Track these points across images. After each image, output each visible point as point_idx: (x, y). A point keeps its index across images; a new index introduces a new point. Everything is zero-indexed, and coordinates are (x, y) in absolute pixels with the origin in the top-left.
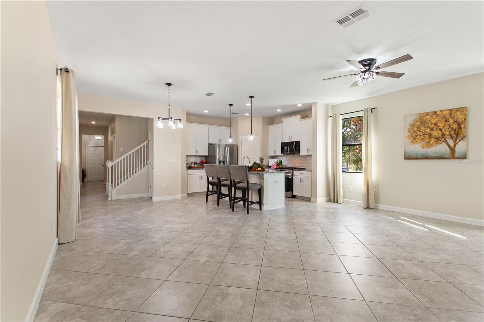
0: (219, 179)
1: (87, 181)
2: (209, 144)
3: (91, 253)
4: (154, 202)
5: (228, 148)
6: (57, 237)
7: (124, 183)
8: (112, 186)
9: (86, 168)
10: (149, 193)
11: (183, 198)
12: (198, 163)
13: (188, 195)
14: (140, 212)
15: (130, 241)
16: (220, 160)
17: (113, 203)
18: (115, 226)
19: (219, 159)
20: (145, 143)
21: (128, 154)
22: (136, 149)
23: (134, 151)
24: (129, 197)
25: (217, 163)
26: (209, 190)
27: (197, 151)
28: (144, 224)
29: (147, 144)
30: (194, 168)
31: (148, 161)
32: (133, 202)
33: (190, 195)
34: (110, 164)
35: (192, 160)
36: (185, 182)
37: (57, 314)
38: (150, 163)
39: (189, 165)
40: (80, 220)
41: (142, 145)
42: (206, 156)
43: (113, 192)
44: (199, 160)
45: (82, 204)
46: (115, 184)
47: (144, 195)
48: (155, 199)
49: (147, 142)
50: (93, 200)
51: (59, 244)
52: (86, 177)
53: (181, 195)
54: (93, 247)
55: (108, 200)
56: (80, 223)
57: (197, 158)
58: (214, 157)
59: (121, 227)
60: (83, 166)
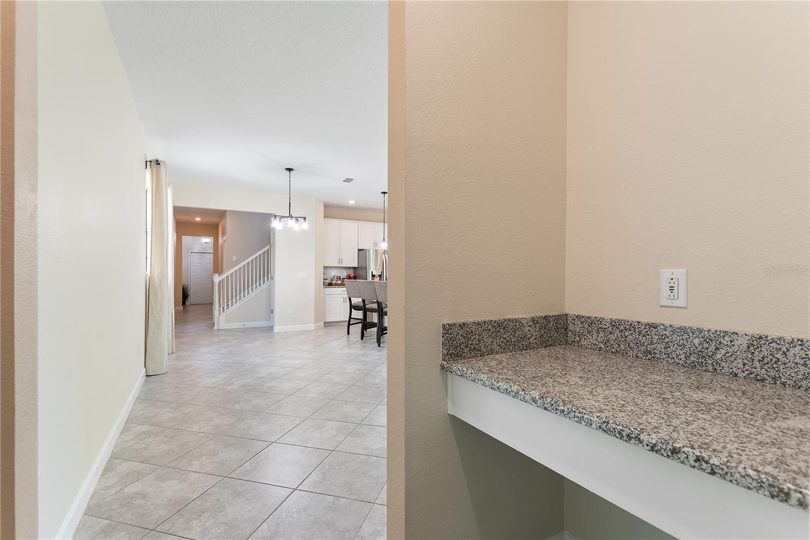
0: (364, 301)
1: (189, 304)
2: (359, 250)
3: (182, 386)
4: (276, 333)
5: (386, 255)
6: (145, 367)
7: (236, 306)
8: (220, 310)
9: (189, 287)
10: (270, 320)
11: (317, 329)
12: (343, 279)
13: (326, 325)
14: (253, 345)
15: (231, 375)
16: (373, 274)
17: (221, 333)
18: (217, 359)
19: (372, 272)
20: (265, 249)
21: (241, 265)
22: (253, 257)
23: (249, 260)
24: (242, 327)
25: (370, 278)
26: (352, 317)
27: (340, 261)
28: (254, 359)
29: (268, 250)
30: (337, 285)
31: (269, 275)
32: (247, 333)
33: (327, 324)
34: (217, 279)
35: (334, 273)
36: (320, 306)
37: (141, 433)
38: (272, 278)
39: (328, 281)
40: (175, 352)
41: (261, 252)
42: (354, 268)
43: (221, 319)
44: (344, 274)
45: (178, 334)
46: (223, 308)
47: (263, 324)
48: (277, 329)
49: (268, 247)
50: (194, 328)
51: (147, 376)
52: (189, 298)
53: (314, 325)
54: (186, 379)
55: (213, 329)
56: (174, 355)
57: (341, 270)
58: (365, 268)
59: (223, 361)
60: (184, 282)
